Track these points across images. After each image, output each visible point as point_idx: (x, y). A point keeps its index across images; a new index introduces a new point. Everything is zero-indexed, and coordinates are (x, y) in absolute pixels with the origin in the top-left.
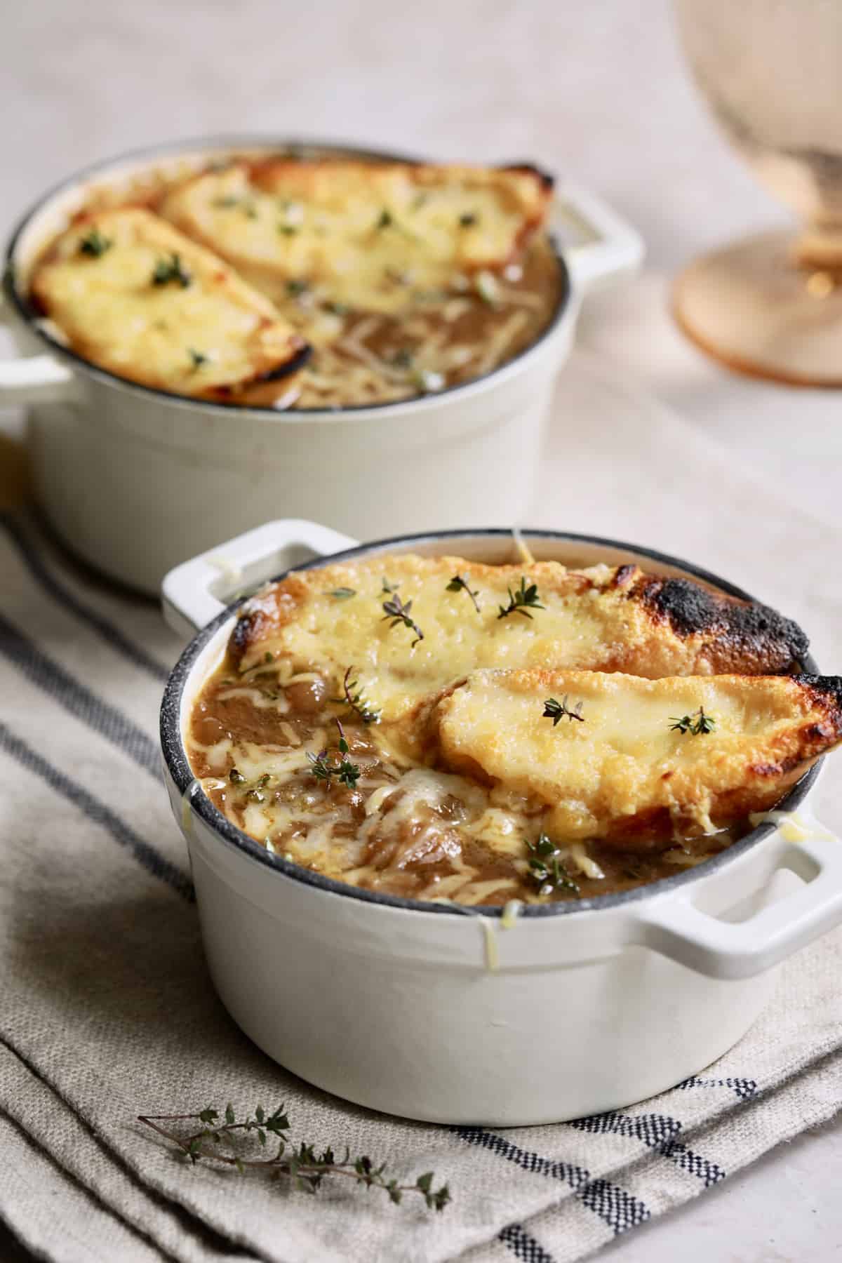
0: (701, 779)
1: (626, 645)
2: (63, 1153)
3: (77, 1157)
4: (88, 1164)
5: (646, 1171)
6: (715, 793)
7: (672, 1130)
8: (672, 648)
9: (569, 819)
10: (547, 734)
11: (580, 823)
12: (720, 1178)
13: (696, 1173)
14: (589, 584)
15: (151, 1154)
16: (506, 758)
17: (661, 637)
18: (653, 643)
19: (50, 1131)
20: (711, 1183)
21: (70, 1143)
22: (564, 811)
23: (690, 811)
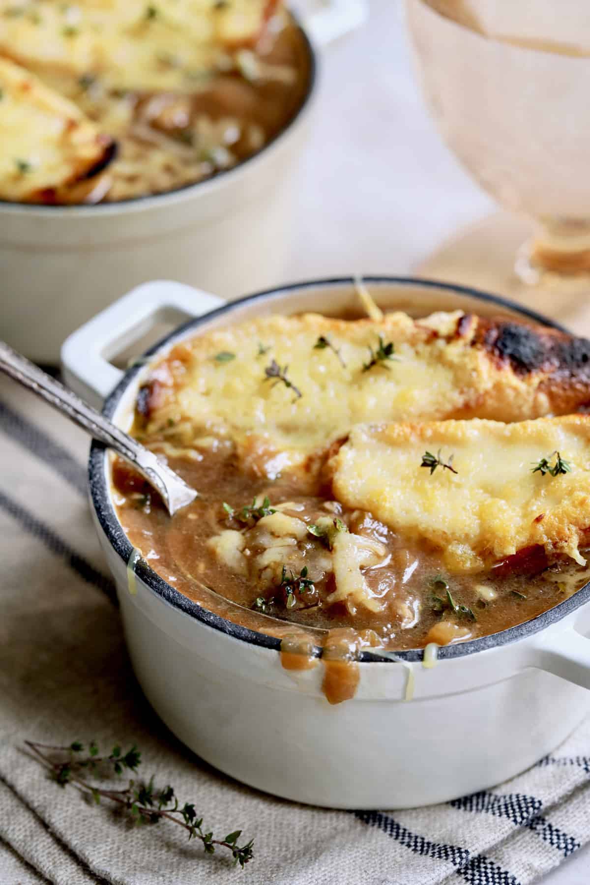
0: (568, 519)
1: (476, 390)
2: (24, 847)
3: (36, 851)
4: (45, 858)
5: (514, 844)
6: (581, 529)
7: (534, 808)
8: (515, 389)
9: (458, 563)
10: (428, 486)
11: (468, 565)
12: (576, 848)
13: (556, 845)
14: (435, 335)
15: (98, 846)
16: (397, 511)
17: (504, 380)
18: (498, 387)
19: (11, 828)
20: (569, 853)
21: (29, 839)
22: (453, 554)
23: (562, 547)
